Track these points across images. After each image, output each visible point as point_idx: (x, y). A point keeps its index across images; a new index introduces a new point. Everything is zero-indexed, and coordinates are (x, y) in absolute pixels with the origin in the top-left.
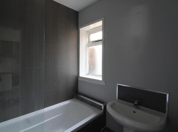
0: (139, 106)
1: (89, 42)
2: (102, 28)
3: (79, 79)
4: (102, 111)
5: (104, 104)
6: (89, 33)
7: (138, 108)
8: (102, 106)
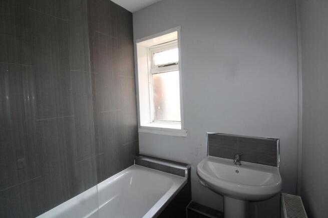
0: (241, 162)
1: (153, 66)
2: (177, 44)
3: (140, 130)
4: (185, 179)
5: (188, 166)
6: (152, 51)
7: (240, 165)
8: (184, 171)
